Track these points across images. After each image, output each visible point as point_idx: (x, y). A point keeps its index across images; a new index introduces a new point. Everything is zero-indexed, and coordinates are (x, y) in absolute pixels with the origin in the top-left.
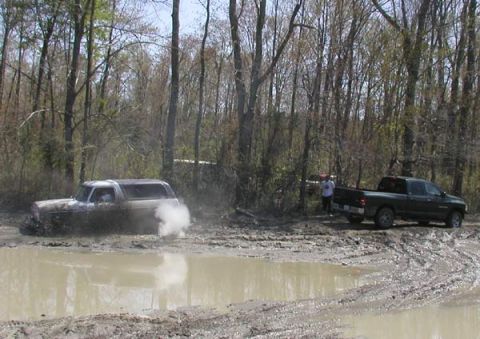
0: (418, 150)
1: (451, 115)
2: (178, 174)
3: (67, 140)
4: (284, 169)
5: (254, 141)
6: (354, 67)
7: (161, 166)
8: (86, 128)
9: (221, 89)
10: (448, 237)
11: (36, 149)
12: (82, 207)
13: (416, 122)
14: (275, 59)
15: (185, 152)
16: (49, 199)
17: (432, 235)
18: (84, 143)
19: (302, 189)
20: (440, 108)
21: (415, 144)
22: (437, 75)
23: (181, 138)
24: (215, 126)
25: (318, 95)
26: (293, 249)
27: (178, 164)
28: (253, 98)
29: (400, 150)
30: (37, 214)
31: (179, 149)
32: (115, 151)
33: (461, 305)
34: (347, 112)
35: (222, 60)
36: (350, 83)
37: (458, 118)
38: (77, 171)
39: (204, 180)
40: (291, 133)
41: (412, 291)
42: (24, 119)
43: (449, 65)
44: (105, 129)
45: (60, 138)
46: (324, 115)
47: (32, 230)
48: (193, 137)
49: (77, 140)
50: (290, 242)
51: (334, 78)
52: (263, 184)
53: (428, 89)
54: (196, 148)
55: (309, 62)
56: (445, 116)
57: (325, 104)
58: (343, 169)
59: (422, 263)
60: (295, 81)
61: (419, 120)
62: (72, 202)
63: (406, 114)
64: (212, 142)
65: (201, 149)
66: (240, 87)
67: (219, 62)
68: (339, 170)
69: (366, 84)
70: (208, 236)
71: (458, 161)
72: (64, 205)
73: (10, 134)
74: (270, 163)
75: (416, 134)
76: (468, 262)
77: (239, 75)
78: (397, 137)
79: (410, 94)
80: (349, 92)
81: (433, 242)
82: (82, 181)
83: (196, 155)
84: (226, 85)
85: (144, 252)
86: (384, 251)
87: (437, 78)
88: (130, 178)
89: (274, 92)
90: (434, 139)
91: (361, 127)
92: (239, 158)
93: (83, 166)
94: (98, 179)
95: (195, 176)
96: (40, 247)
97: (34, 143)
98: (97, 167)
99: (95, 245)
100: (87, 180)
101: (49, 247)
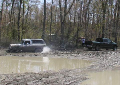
0: (106, 31)
1: (114, 22)
2: (46, 37)
3: (18, 29)
4: (72, 36)
5: (65, 29)
6: (90, 11)
7: (42, 35)
9: (57, 16)
10: (113, 53)
11: (10, 31)
12: (22, 46)
13: (105, 24)
14: (70, 9)
15: (47, 32)
16: (14, 44)
17: (109, 52)
18: (22, 30)
19: (77, 41)
20: (111, 20)
21: (105, 30)
22: (111, 12)
23: (47, 29)
24: (55, 26)
25: (81, 17)
26: (74, 56)
27: (46, 35)
28: (65, 18)
29: (101, 31)
30: (11, 48)
31: (46, 31)
32: (30, 32)
33: (117, 70)
34: (88, 22)
35: (57, 9)
36: (89, 14)
37: (116, 23)
38: (21, 37)
39: (52, 39)
40: (74, 27)
41: (104, 66)
42: (7, 24)
43: (114, 10)
44: (27, 26)
45: (16, 29)
46: (82, 22)
47: (9, 51)
48: (50, 28)
49: (21, 29)
50: (74, 54)
51: (85, 13)
52: (67, 40)
53: (108, 16)
54: (50, 31)
55: (78, 9)
56: (113, 23)
57: (82, 20)
58: (87, 36)
59: (107, 59)
60: (75, 14)
61: (106, 24)
62: (19, 44)
63: (103, 22)
64: (54, 29)
65: (52, 31)
66: (61, 15)
67: (56, 9)
68: (86, 36)
69: (93, 15)
70: (53, 53)
71: (116, 34)
72: (17, 45)
73: (4, 28)
74: (69, 34)
75: (105, 27)
76: (118, 59)
77: (61, 13)
78: (100, 28)
79: (104, 17)
80: (88, 17)
81: (109, 54)
82: (22, 39)
83: (50, 33)
84: (58, 15)
85: (37, 57)
86: (97, 56)
87: (110, 13)
88: (34, 38)
89: (70, 17)
90: (110, 28)
91: (92, 25)
92: (61, 33)
93: (22, 35)
94: (26, 39)
95: (50, 38)
96: (12, 56)
97: (10, 30)
98: (26, 36)
99: (25, 55)
100: (23, 39)
101: (14, 56)
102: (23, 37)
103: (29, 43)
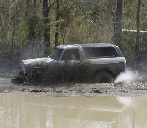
3: (45, 16)
8: (58, 7)
11: (23, 23)
12: (56, 64)
15: (130, 23)
16: (32, 58)
18: (58, 19)
27: (125, 33)
30: (24, 69)
31: (126, 21)
32: (79, 24)
38: (53, 38)
39: (144, 45)
42: (14, 1)
44: (72, 8)
45: (40, 16)
47: (19, 80)
48: (136, 13)
54: (138, 21)
62: (49, 60)
65: (142, 22)
72: (43, 62)
82: (56, 45)
85: (100, 95)
88: (91, 43)
93: (57, 35)
94: (68, 44)
95: (137, 41)
96: (27, 93)
97: (21, 19)
98: (67, 35)
99: (66, 91)
100: (59, 45)
101: (33, 93)
102: (60, 40)
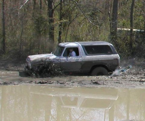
2: (120, 38)
3: (50, 17)
7: (109, 33)
11: (30, 22)
16: (39, 54)
18: (61, 19)
23: (122, 15)
27: (120, 31)
30: (30, 65)
31: (120, 21)
32: (80, 24)
38: (56, 36)
39: (136, 41)
42: (22, 4)
44: (73, 9)
45: (45, 16)
49: (56, 16)
54: (131, 21)
65: (134, 22)
70: (139, 76)
72: (47, 59)
73: (13, 14)
83: (131, 26)
88: (90, 40)
93: (60, 33)
94: (70, 42)
95: (131, 38)
96: (34, 84)
98: (69, 33)
99: (68, 82)
100: (62, 42)
101: (40, 84)
102: (63, 37)
103: (77, 54)
